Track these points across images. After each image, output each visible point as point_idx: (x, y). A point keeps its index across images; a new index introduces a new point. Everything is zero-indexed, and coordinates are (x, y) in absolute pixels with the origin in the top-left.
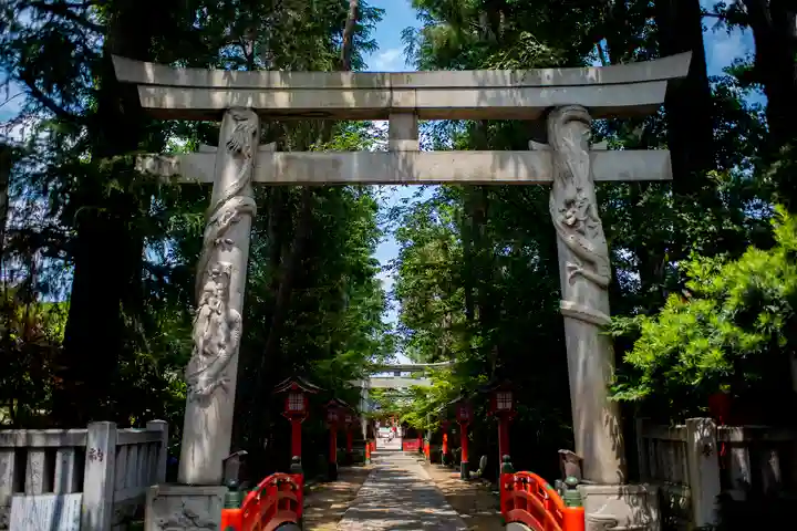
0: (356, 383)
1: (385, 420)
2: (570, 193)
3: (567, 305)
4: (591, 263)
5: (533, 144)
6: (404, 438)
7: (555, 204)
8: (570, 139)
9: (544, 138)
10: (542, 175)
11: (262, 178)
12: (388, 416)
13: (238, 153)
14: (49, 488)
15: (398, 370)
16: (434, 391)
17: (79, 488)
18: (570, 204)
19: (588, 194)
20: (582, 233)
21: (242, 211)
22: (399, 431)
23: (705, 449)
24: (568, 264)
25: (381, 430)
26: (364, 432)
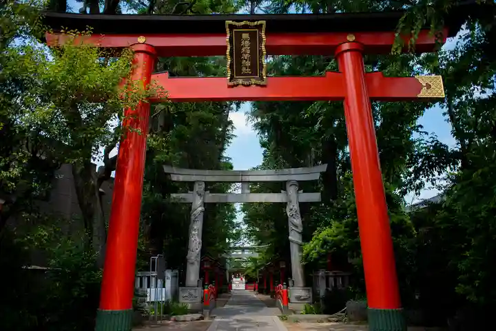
0: (224, 255)
1: (237, 273)
2: (291, 207)
3: (290, 238)
4: (296, 226)
5: (282, 191)
6: (246, 283)
7: (288, 210)
8: (292, 191)
9: (285, 190)
10: (284, 201)
11: (206, 201)
12: (238, 272)
13: (200, 195)
14: (156, 287)
15: (243, 249)
16: (260, 259)
17: (164, 287)
18: (291, 210)
19: (296, 207)
20: (294, 218)
21: (201, 211)
22: (244, 280)
23: (322, 277)
24: (291, 226)
25: (234, 279)
26: (228, 279)
